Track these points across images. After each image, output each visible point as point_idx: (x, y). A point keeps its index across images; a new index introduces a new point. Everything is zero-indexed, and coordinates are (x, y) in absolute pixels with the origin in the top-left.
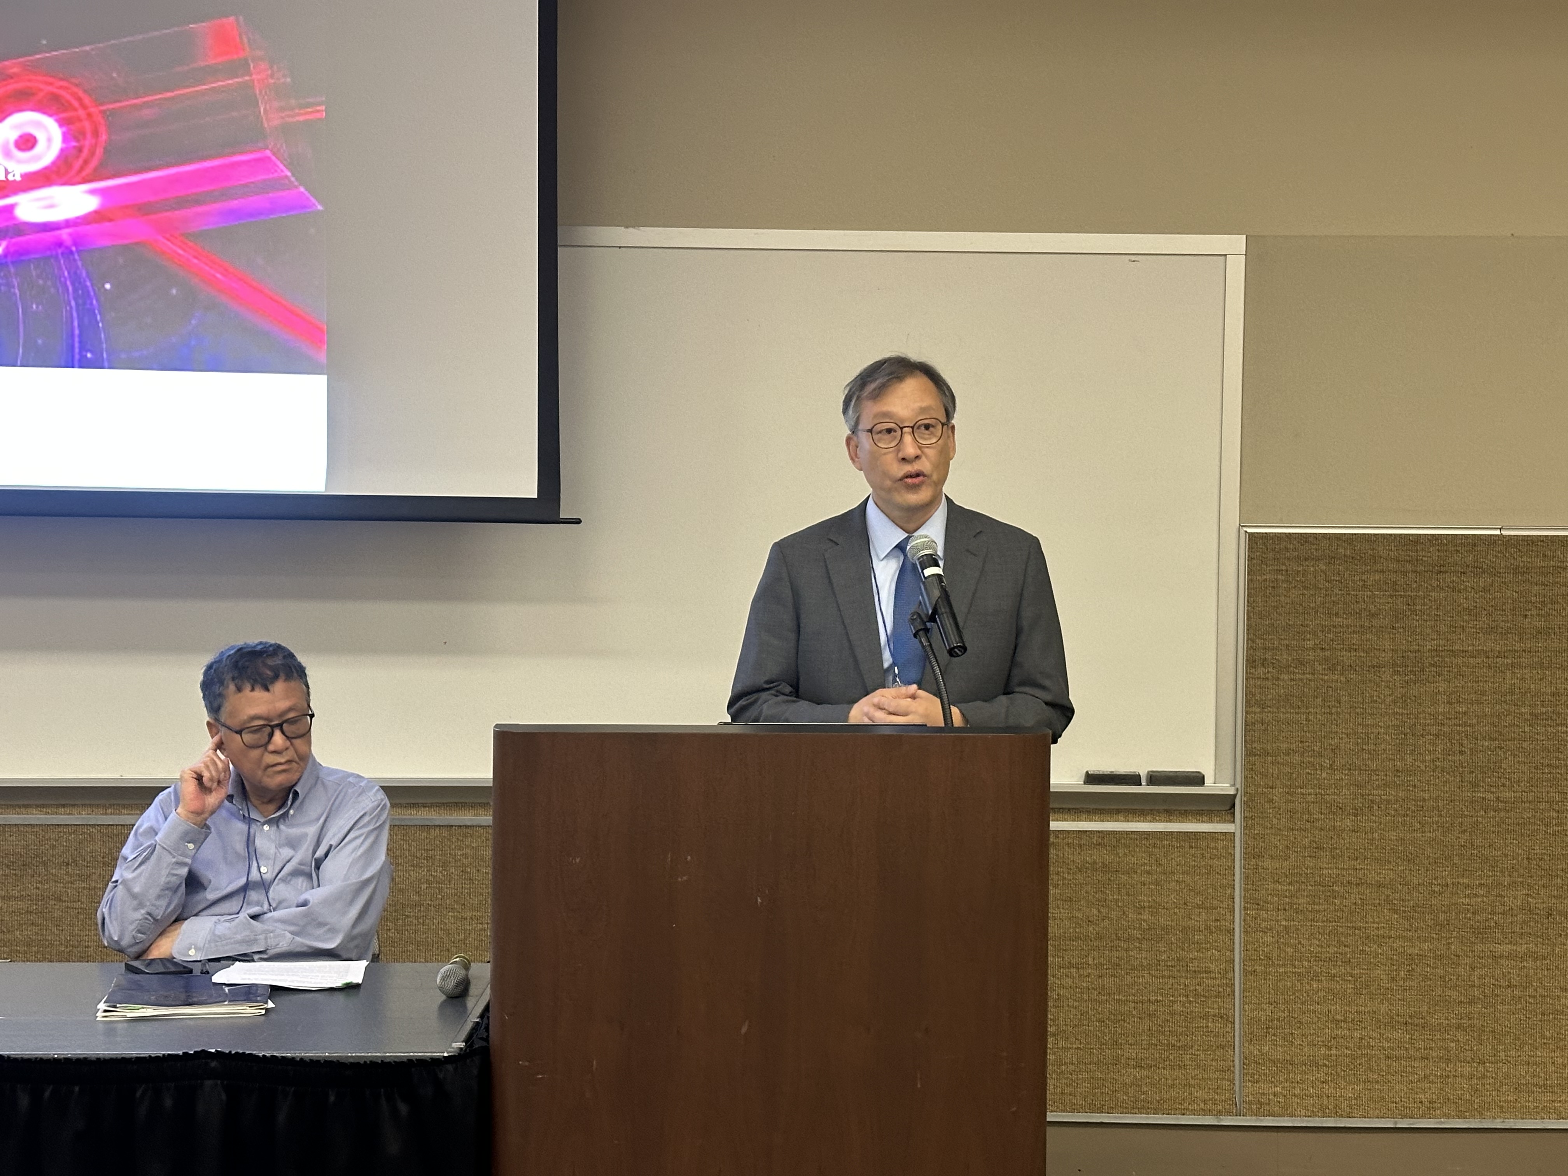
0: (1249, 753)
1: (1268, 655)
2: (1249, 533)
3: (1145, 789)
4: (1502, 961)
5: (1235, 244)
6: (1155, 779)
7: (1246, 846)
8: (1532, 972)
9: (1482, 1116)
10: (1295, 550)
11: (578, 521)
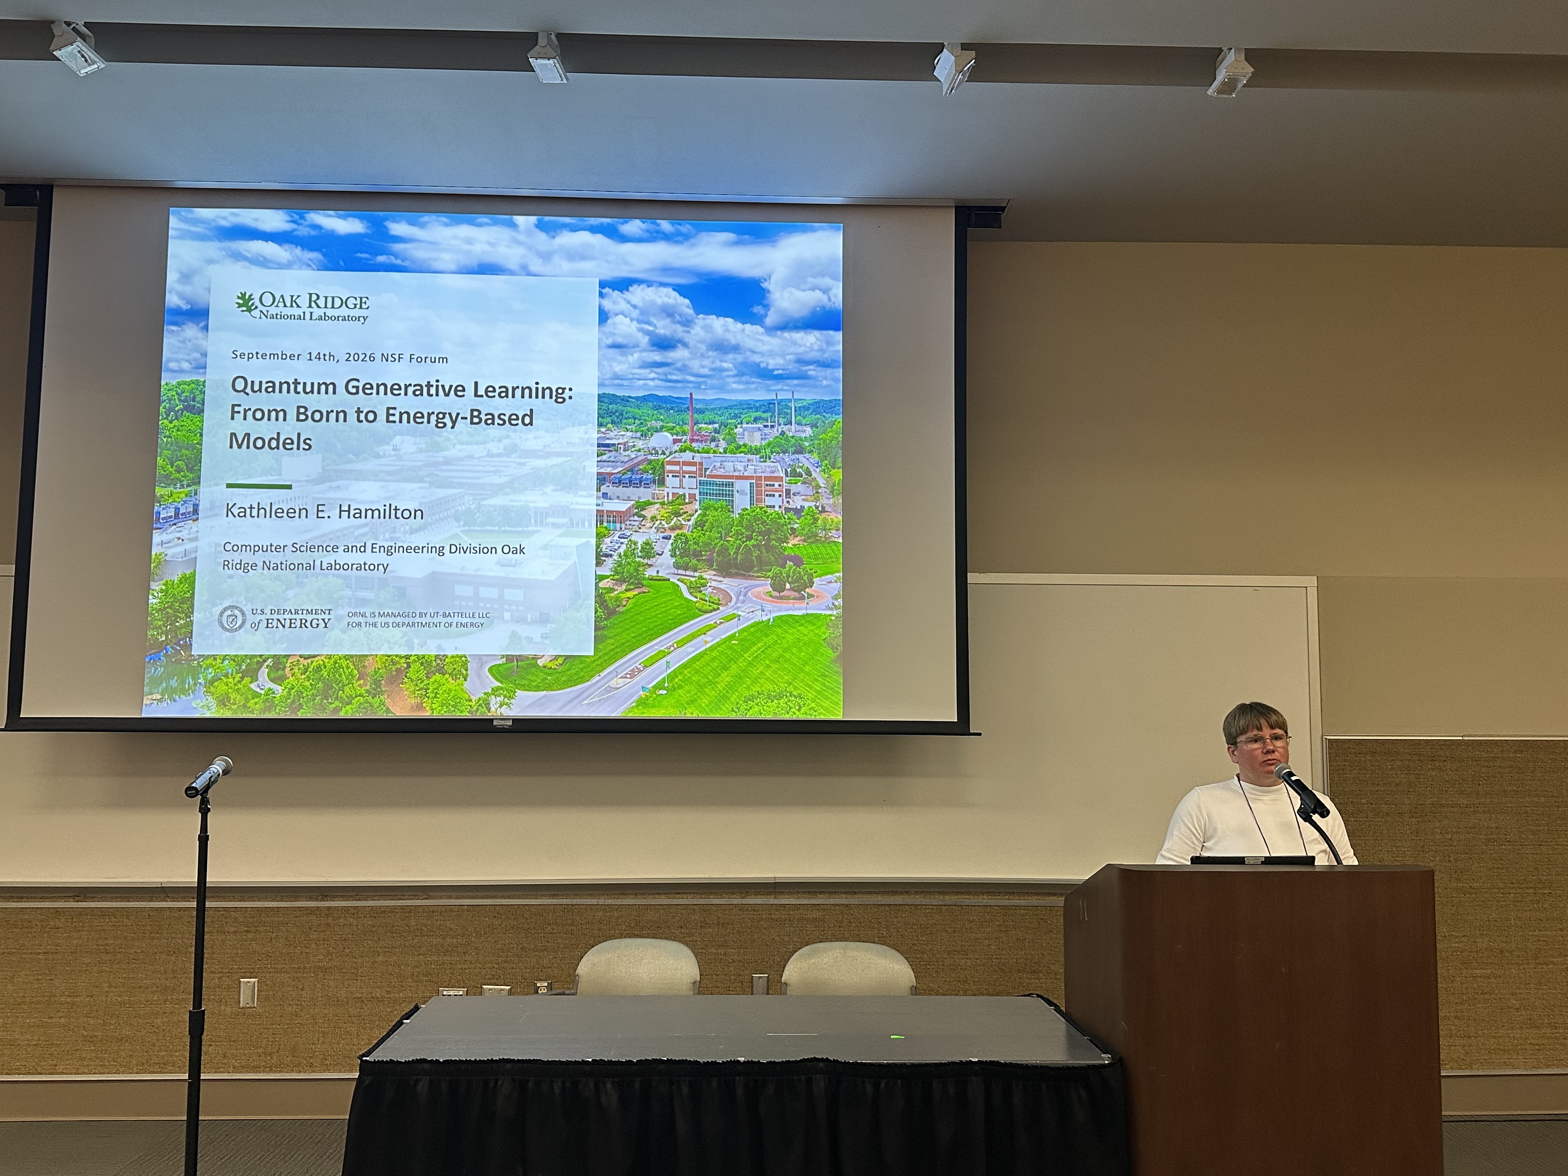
2: (1329, 741)
4: (1479, 979)
5: (1311, 581)
8: (1494, 985)
9: (1471, 1068)
10: (1353, 748)
11: (980, 734)
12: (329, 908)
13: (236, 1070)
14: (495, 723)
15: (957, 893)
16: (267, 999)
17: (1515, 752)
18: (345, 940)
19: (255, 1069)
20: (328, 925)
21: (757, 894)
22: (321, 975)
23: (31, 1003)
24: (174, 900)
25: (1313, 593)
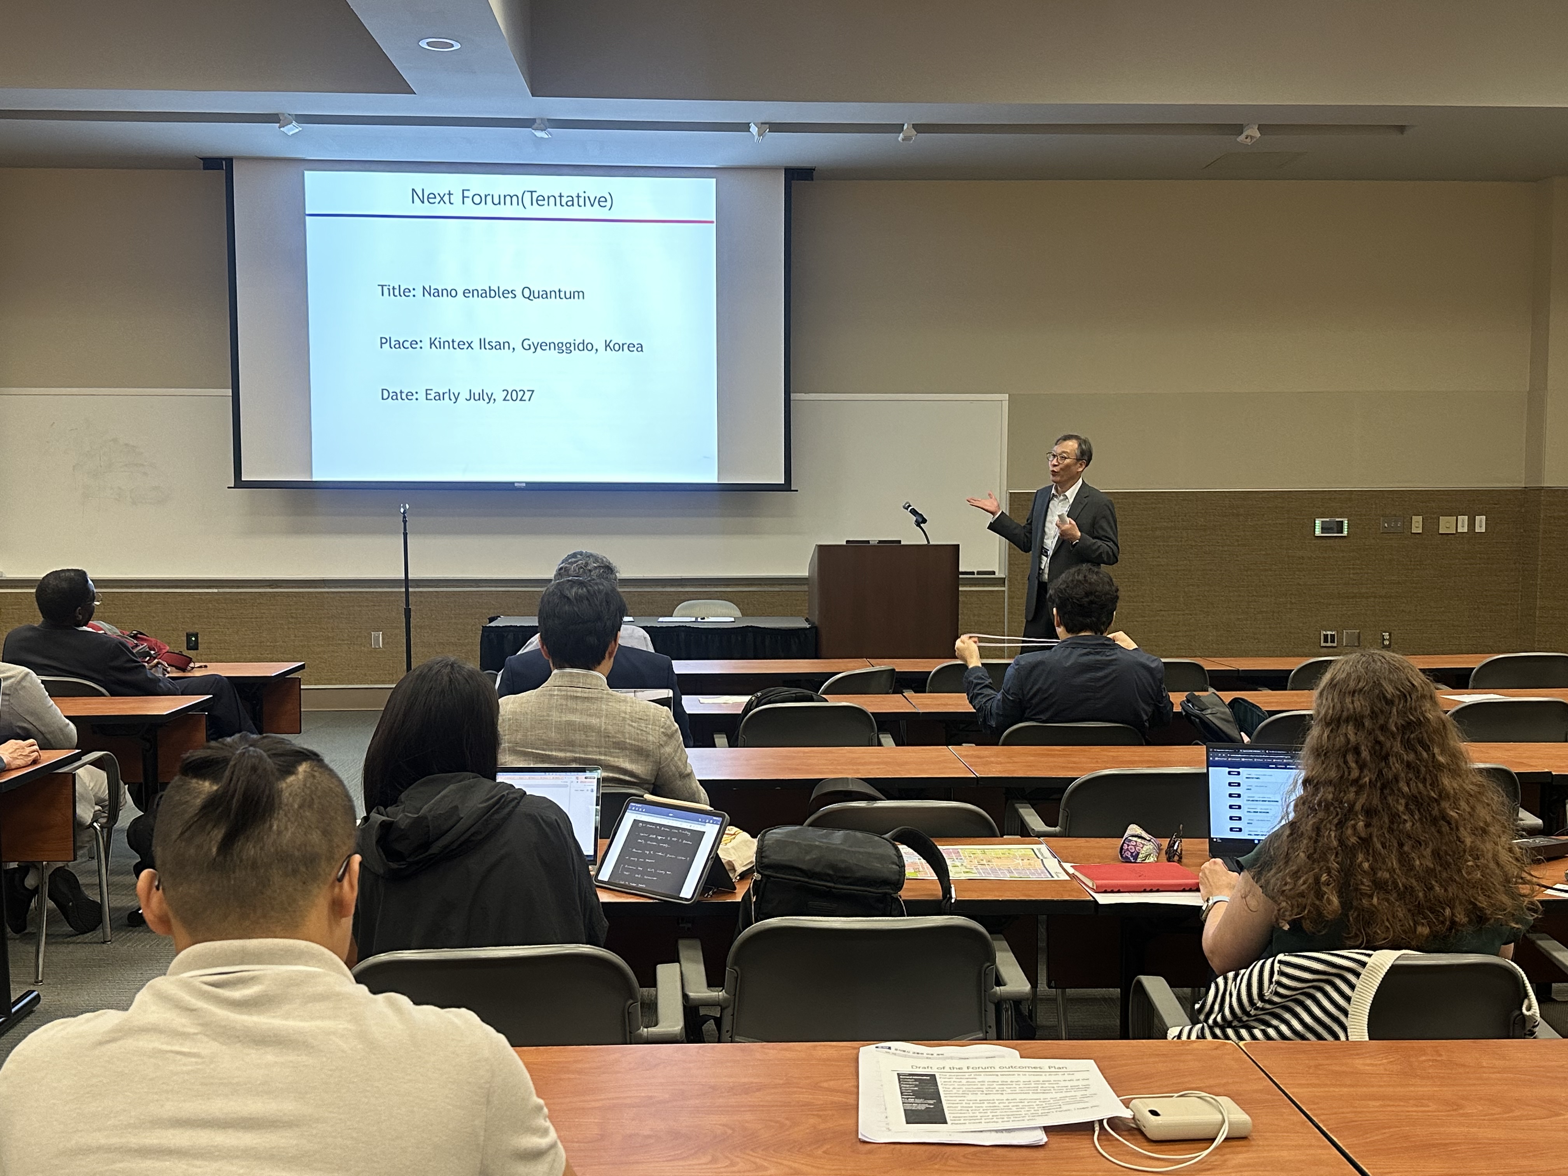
0: (1010, 564)
2: (1011, 493)
3: (976, 576)
5: (1005, 397)
6: (979, 573)
7: (1009, 595)
11: (797, 491)
12: (421, 592)
13: (372, 682)
14: (516, 485)
15: (788, 584)
16: (388, 643)
17: (1122, 499)
18: (432, 610)
19: (383, 682)
20: (421, 602)
21: (672, 586)
22: (419, 630)
23: (250, 646)
24: (330, 587)
25: (1006, 404)
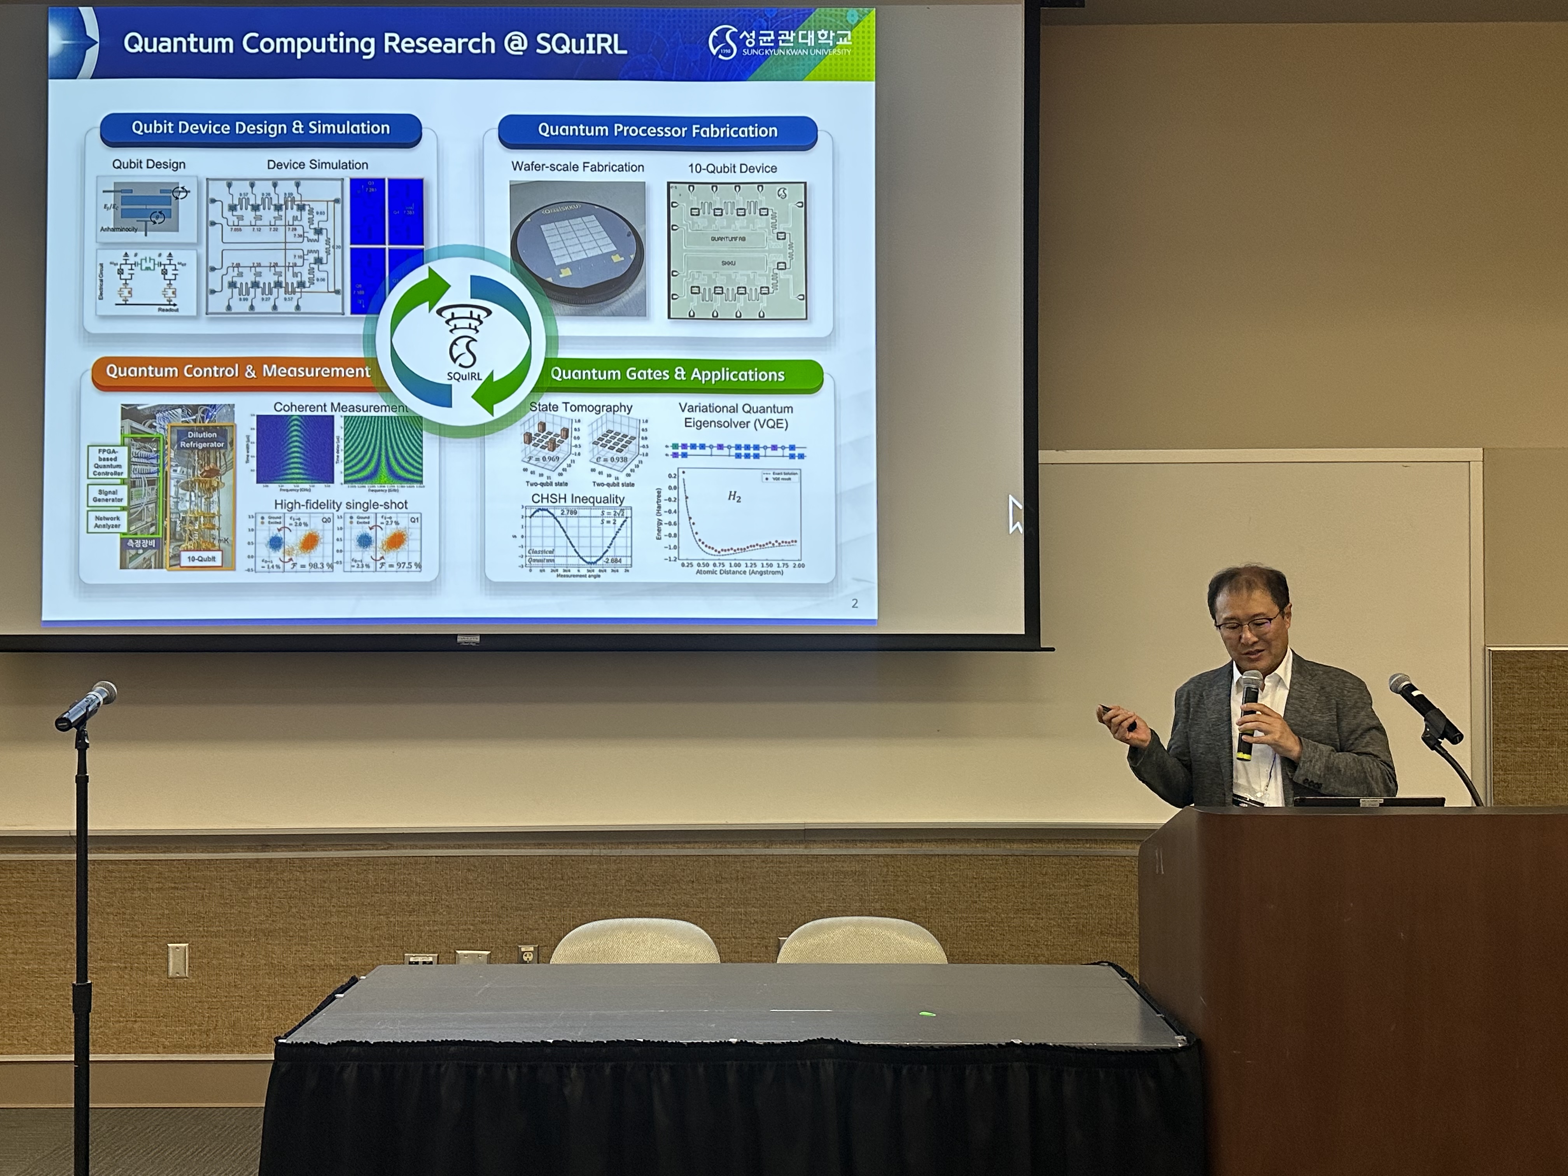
1: (1507, 735)
2: (1491, 651)
5: (1475, 454)
10: (1524, 662)
11: (1053, 649)
12: (271, 860)
13: (166, 1049)
14: (459, 639)
16: (200, 967)
18: (291, 898)
19: (188, 1049)
20: (270, 880)
21: (784, 842)
22: (263, 939)
25: (1477, 469)
